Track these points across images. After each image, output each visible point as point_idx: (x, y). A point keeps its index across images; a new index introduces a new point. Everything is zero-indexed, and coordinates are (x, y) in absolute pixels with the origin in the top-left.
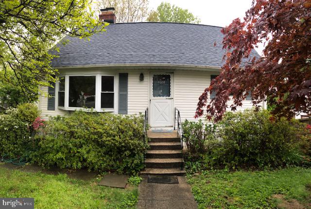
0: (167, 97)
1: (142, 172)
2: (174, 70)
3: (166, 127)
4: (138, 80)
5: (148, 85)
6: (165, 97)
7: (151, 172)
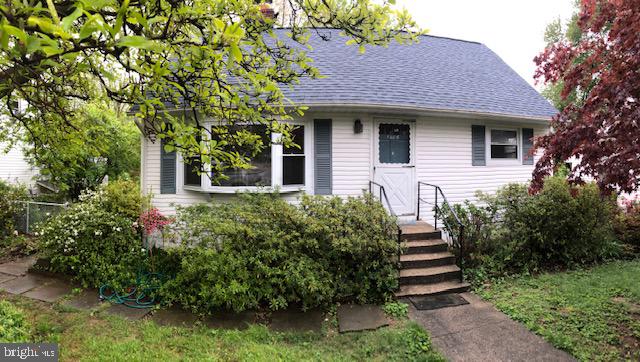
0: (405, 164)
1: (397, 295)
2: (417, 116)
3: (403, 215)
4: (352, 132)
5: (369, 141)
6: (400, 165)
7: (411, 292)
